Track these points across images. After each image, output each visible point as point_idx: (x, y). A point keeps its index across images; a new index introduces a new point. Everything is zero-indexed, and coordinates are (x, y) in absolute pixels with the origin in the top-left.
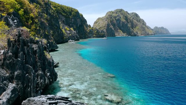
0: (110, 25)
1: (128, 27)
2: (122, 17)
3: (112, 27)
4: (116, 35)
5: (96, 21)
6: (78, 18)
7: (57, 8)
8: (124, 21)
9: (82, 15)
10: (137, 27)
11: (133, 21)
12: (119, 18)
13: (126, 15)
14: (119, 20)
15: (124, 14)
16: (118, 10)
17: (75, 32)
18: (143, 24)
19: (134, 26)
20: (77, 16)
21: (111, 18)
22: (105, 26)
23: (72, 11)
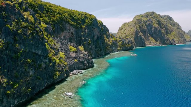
0: (139, 32)
1: (162, 34)
2: (153, 22)
3: (141, 34)
4: (146, 44)
5: (121, 27)
6: (94, 27)
7: (62, 15)
8: (156, 26)
9: (102, 23)
10: (173, 33)
11: (167, 26)
12: (150, 22)
13: (159, 20)
14: (150, 26)
15: (157, 18)
16: (148, 14)
17: (86, 53)
18: (178, 28)
19: (169, 32)
20: (94, 25)
21: (141, 23)
22: (133, 34)
23: (86, 18)
